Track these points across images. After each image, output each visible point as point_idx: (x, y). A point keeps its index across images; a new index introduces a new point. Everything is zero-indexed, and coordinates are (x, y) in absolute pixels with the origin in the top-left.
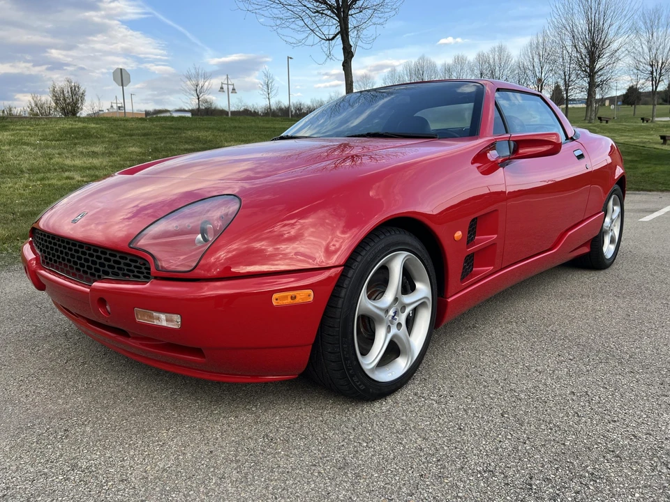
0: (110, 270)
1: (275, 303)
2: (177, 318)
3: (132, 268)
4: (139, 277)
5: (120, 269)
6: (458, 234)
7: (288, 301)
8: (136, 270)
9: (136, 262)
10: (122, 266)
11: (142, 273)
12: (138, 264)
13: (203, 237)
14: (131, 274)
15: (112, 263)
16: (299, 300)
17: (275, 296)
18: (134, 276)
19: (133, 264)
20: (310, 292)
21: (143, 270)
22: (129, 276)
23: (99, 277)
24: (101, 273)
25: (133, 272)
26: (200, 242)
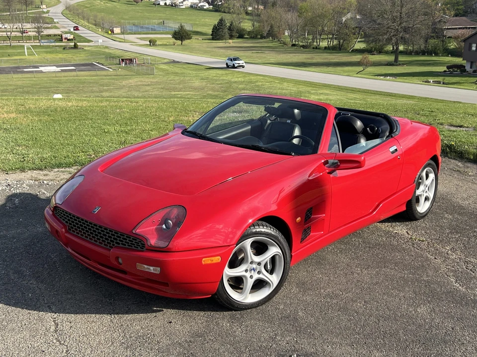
0: (121, 243)
1: (203, 263)
2: (159, 269)
3: (134, 243)
4: (138, 248)
5: (126, 242)
6: (299, 219)
7: (209, 262)
8: (136, 244)
9: (136, 240)
10: (128, 241)
11: (139, 246)
12: (137, 241)
13: (166, 226)
14: (133, 246)
15: (121, 239)
16: (214, 262)
17: (204, 259)
18: (134, 247)
19: (134, 241)
20: (219, 257)
21: (140, 244)
22: (132, 247)
23: (113, 245)
24: (114, 243)
25: (134, 245)
26: (164, 229)
